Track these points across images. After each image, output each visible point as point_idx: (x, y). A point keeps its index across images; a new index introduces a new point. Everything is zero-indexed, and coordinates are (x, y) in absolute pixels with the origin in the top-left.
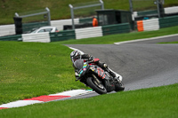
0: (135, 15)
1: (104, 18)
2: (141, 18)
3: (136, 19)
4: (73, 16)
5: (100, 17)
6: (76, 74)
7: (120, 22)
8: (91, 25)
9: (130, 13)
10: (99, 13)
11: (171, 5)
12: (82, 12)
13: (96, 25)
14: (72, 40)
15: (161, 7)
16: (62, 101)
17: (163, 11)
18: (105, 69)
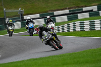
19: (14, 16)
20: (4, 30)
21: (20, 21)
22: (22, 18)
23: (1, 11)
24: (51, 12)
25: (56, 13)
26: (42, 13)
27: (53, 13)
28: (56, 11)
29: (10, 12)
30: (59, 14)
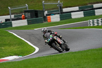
0: (46, 12)
1: (28, 15)
2: (50, 15)
3: (47, 15)
4: (10, 14)
5: (26, 14)
6: (46, 41)
7: (37, 17)
8: (21, 19)
9: (43, 12)
10: (25, 12)
11: (67, 7)
12: (16, 11)
13: (24, 19)
14: (10, 28)
15: (61, 8)
16: (4, 63)
17: (62, 10)
18: (61, 38)
19: (53, 9)
20: (43, 22)
21: (59, 14)
22: (61, 10)
23: (40, 3)
24: (90, 5)
25: (95, 6)
26: (81, 5)
27: (93, 6)
28: (95, 3)
29: (49, 5)
30: (98, 7)
